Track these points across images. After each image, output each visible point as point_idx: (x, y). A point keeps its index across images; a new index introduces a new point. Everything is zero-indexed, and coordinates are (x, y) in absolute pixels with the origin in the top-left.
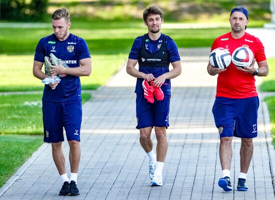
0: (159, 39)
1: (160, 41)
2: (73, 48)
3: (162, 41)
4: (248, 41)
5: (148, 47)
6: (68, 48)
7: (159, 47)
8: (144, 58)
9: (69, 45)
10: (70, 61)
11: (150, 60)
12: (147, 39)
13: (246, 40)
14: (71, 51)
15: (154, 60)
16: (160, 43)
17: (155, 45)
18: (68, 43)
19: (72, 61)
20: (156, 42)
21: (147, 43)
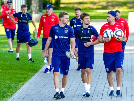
0: (88, 28)
1: (88, 29)
2: (67, 31)
3: (89, 28)
4: (118, 26)
5: (83, 32)
6: (65, 31)
7: (88, 31)
8: (82, 37)
9: (66, 29)
10: (66, 37)
11: (85, 37)
12: (82, 28)
13: (116, 25)
14: (66, 32)
15: (87, 37)
16: (89, 29)
17: (86, 30)
18: (65, 29)
19: (67, 37)
20: (87, 29)
21: (83, 30)
